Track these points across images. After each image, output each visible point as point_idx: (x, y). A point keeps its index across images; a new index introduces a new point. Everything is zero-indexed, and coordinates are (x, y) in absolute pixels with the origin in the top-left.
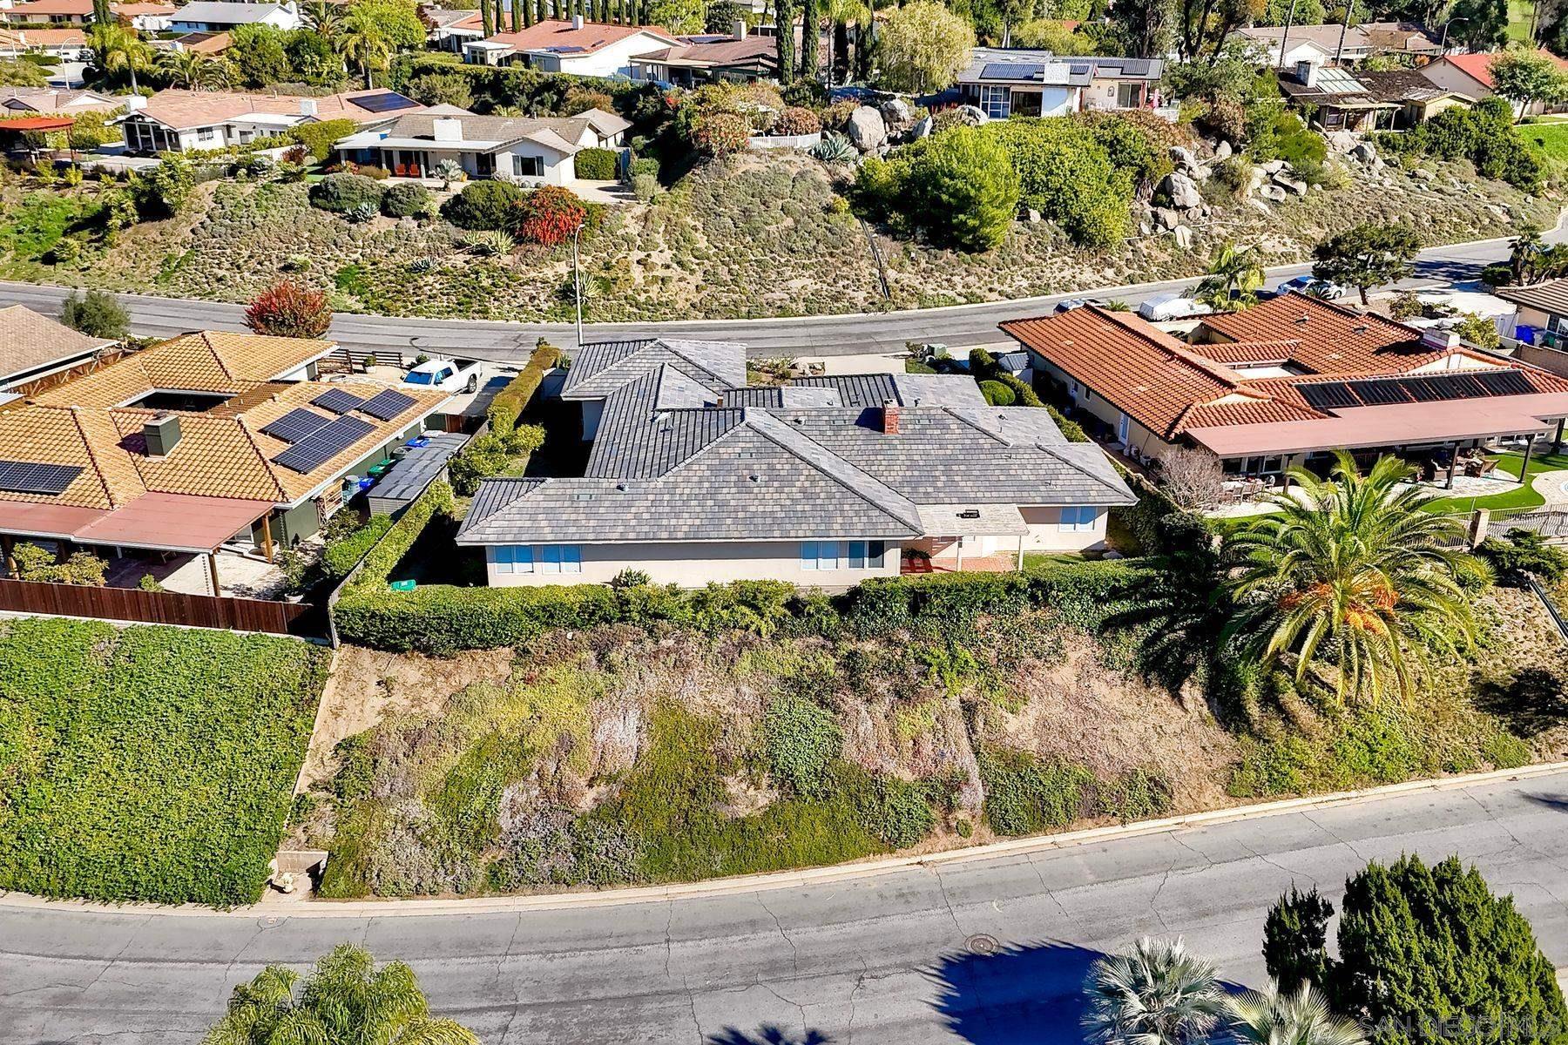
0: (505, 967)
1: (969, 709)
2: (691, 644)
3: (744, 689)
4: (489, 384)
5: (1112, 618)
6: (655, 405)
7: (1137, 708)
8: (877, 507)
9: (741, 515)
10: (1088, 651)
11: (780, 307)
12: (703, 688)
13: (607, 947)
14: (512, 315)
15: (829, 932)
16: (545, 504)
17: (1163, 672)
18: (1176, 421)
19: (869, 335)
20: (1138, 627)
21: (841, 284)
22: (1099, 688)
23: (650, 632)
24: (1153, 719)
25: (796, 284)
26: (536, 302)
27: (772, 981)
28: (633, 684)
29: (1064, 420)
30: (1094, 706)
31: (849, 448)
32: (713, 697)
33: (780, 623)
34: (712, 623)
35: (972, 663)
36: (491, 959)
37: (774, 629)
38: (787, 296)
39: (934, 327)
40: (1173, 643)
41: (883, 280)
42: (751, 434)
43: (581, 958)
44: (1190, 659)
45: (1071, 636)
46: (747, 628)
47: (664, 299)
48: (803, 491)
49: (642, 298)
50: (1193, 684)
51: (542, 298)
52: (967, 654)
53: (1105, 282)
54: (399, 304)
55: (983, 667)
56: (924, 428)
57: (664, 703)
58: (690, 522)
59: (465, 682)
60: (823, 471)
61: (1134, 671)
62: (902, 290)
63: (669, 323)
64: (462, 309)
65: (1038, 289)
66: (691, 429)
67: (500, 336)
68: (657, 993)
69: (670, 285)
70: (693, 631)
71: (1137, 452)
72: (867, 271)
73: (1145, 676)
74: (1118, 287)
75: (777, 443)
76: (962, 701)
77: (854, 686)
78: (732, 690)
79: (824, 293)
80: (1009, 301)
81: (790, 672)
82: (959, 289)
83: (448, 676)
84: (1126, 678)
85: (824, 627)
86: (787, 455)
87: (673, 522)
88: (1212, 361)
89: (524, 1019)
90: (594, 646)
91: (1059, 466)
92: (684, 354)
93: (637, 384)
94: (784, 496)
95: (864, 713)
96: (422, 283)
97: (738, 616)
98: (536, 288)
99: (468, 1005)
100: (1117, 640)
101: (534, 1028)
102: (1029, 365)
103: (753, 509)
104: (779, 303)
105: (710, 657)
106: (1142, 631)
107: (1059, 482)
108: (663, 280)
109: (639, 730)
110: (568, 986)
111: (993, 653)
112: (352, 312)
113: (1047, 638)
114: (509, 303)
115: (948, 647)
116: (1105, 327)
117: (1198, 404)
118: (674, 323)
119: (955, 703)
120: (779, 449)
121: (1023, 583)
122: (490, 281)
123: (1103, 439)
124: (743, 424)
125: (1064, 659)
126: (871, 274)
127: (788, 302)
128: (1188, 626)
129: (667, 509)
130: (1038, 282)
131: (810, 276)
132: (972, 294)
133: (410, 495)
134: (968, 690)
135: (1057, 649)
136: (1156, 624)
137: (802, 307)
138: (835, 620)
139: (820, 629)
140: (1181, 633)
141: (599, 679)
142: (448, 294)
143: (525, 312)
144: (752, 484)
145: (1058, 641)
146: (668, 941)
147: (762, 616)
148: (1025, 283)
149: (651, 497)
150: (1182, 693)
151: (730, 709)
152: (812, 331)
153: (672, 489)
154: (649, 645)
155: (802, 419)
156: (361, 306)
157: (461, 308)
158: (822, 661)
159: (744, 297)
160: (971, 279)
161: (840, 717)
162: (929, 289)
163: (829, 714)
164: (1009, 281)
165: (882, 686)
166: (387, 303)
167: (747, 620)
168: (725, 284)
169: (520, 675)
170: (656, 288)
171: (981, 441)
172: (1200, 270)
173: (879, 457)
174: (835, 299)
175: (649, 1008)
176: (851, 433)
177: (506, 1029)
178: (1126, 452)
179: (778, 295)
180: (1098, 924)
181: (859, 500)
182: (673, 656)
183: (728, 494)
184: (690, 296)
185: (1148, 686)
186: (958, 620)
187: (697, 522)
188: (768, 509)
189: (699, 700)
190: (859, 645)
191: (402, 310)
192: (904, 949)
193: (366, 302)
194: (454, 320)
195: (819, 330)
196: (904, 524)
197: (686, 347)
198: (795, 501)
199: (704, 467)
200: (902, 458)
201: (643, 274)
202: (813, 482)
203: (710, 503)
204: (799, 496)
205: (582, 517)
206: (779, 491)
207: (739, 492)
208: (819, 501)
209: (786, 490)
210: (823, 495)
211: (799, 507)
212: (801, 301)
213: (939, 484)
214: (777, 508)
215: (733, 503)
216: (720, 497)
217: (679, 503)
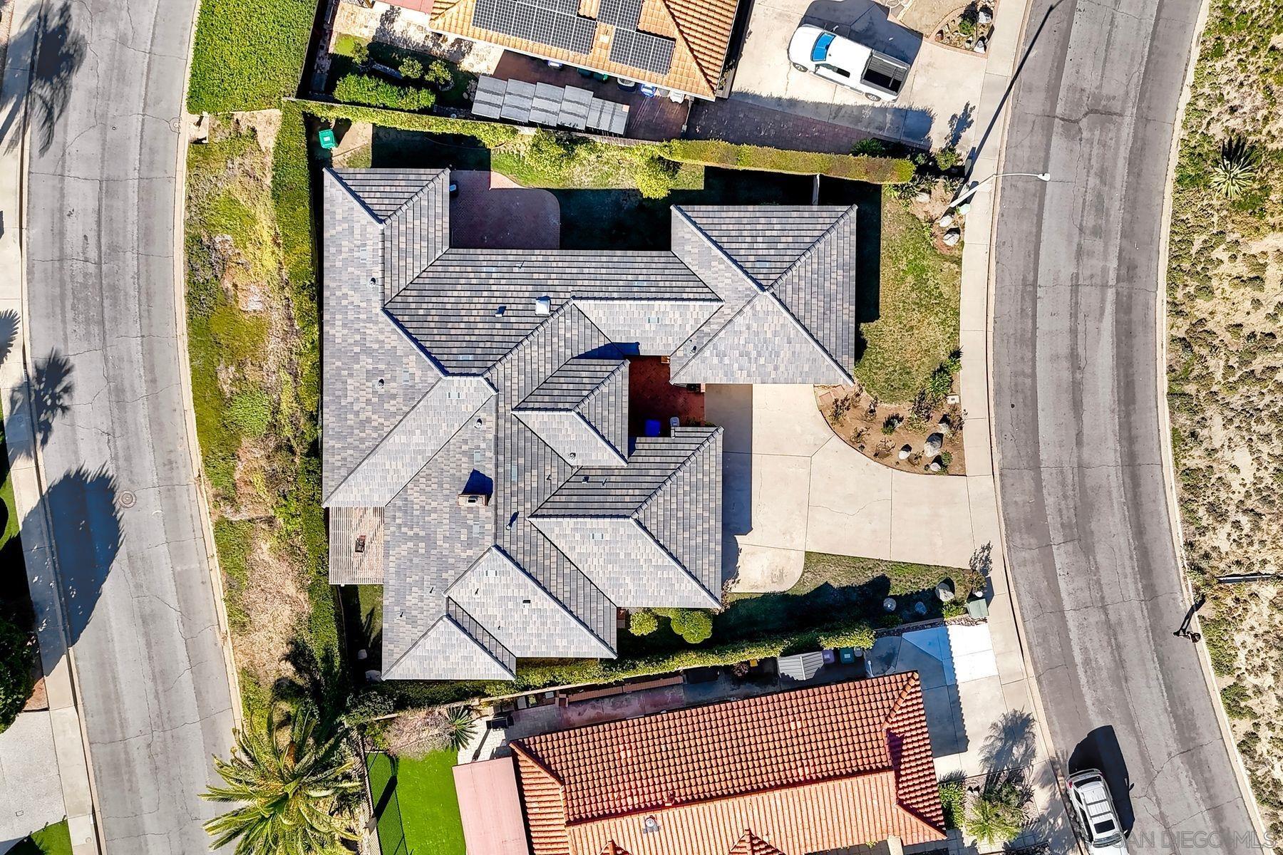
0: (129, 254)
1: (270, 521)
7: (280, 631)
9: (345, 373)
11: (1194, 435)
12: (275, 351)
13: (140, 305)
15: (143, 421)
17: (297, 655)
21: (1245, 520)
22: (287, 609)
24: (275, 639)
25: (1241, 458)
27: (109, 390)
32: (272, 357)
36: (136, 246)
38: (1217, 446)
41: (1256, 577)
42: (431, 381)
43: (133, 292)
44: (306, 677)
47: (1215, 283)
48: (369, 420)
49: (1220, 254)
50: (294, 673)
51: (1233, 123)
60: (387, 437)
61: (297, 636)
62: (1237, 601)
63: (1164, 293)
68: (104, 332)
69: (1245, 290)
72: (1270, 558)
73: (294, 643)
76: (273, 517)
78: (274, 368)
79: (1223, 495)
84: (293, 629)
86: (406, 410)
89: (91, 268)
91: (421, 628)
94: (363, 405)
99: (103, 241)
101: (85, 275)
103: (349, 381)
104: (1203, 433)
107: (403, 624)
108: (1257, 278)
109: (255, 311)
110: (114, 288)
119: (272, 512)
120: (413, 404)
126: (1264, 562)
127: (1204, 445)
129: (351, 318)
131: (1259, 479)
137: (1195, 463)
144: (376, 381)
146: (143, 336)
149: (363, 305)
150: (287, 663)
153: (371, 319)
159: (1216, 388)
162: (1243, 638)
168: (1244, 363)
171: (452, 573)
173: (435, 486)
174: (1212, 509)
175: (95, 329)
176: (464, 466)
177: (86, 260)
180: (140, 563)
181: (358, 461)
183: (367, 362)
184: (1220, 316)
185: (290, 642)
188: (349, 393)
189: (270, 348)
192: (128, 459)
198: (357, 414)
199: (393, 344)
200: (434, 504)
201: (1270, 251)
202: (375, 429)
203: (357, 349)
204: (362, 416)
205: (344, 255)
206: (368, 402)
207: (368, 371)
208: (356, 431)
209: (370, 408)
210: (363, 435)
211: (350, 416)
212: (1209, 464)
213: (404, 529)
214: (350, 399)
215: (356, 367)
216: (363, 357)
217: (356, 326)
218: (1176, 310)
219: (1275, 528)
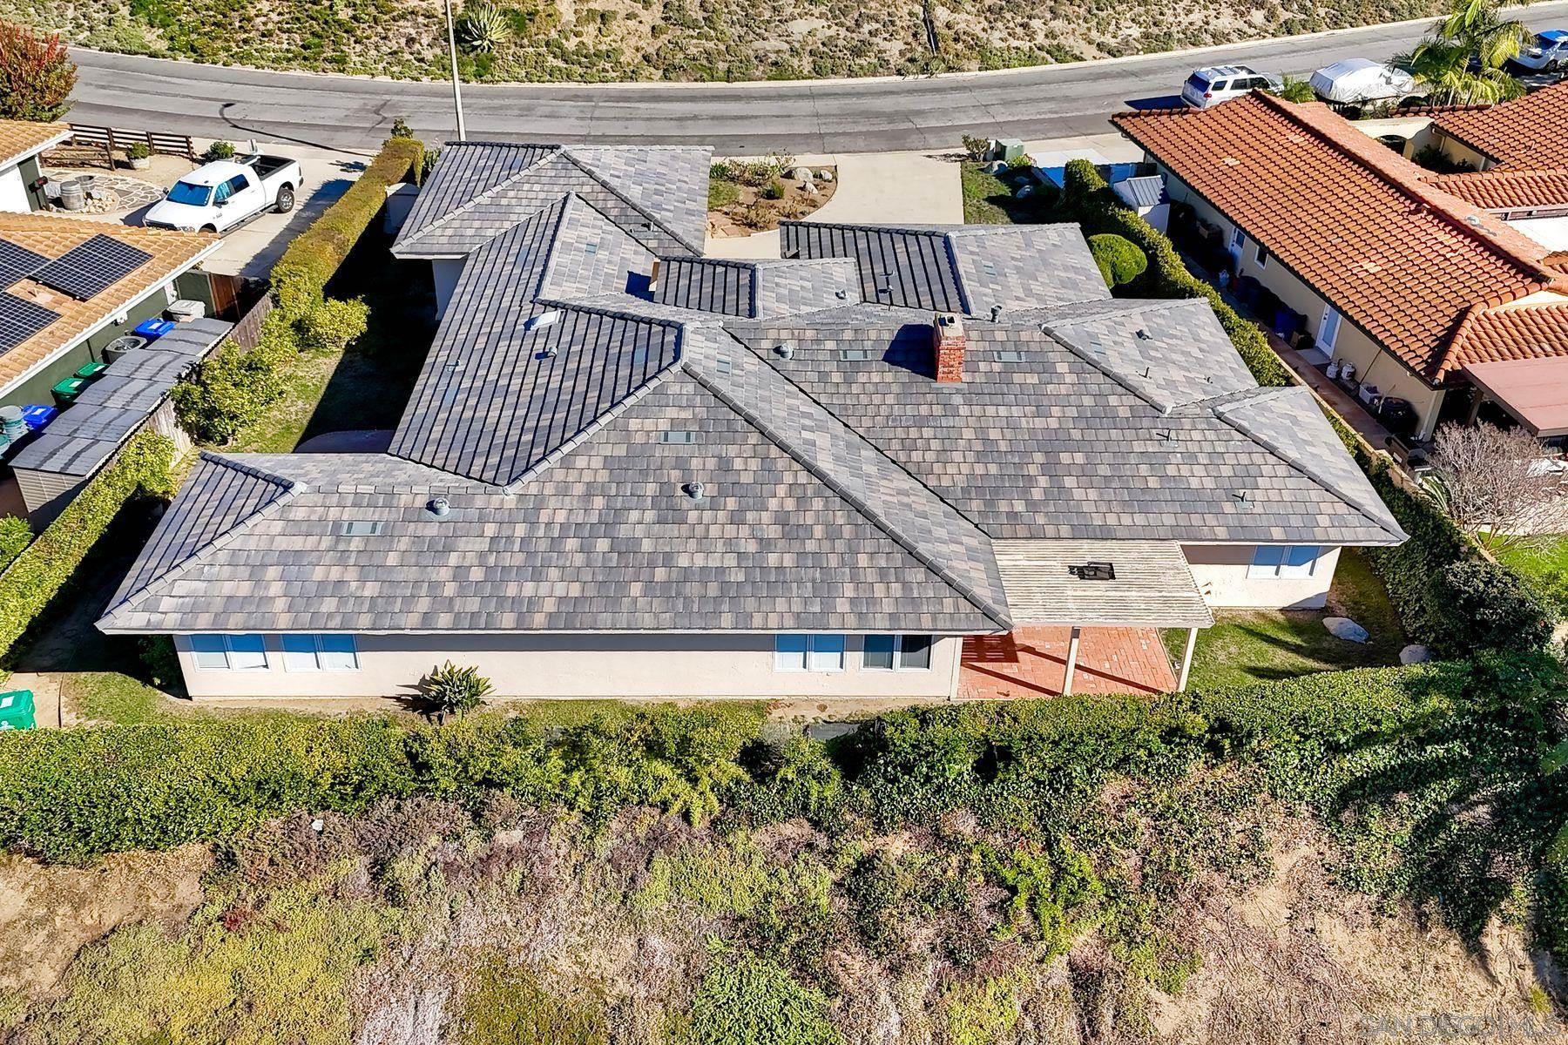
1: (1086, 981)
2: (554, 840)
3: (655, 941)
4: (318, 195)
5: (1360, 783)
6: (538, 290)
7: (1402, 976)
8: (921, 560)
9: (660, 574)
10: (1310, 851)
11: (775, 64)
12: (575, 939)
14: (380, 66)
16: (283, 543)
17: (1451, 900)
18: (1445, 342)
19: (907, 115)
20: (1402, 797)
21: (866, 28)
22: (1332, 932)
23: (477, 815)
24: (1433, 999)
25: (799, 27)
26: (417, 46)
28: (434, 935)
29: (1234, 317)
30: (1322, 974)
31: (871, 411)
32: (594, 956)
33: (729, 798)
34: (597, 797)
35: (1095, 884)
37: (717, 809)
38: (787, 46)
39: (1005, 103)
40: (1467, 834)
41: (929, 22)
42: (690, 388)
44: (1499, 867)
45: (1278, 819)
46: (665, 807)
47: (603, 47)
48: (782, 519)
49: (571, 44)
50: (1506, 920)
51: (425, 41)
52: (1084, 863)
53: (1252, 31)
54: (219, 44)
55: (1114, 892)
56: (1009, 369)
57: (496, 969)
58: (560, 590)
59: (110, 920)
60: (821, 476)
61: (1397, 894)
62: (956, 40)
63: (610, 85)
64: (307, 55)
65: (1155, 41)
66: (586, 363)
67: (355, 102)
69: (614, 25)
70: (562, 810)
71: (1352, 375)
72: (906, 10)
73: (1416, 907)
74: (1270, 40)
75: (736, 410)
76: (1072, 966)
77: (867, 936)
78: (628, 943)
79: (841, 43)
80: (1112, 60)
81: (745, 906)
82: (1040, 39)
83: (79, 903)
84: (1381, 910)
85: (813, 806)
86: (754, 438)
87: (529, 589)
88: (1470, 206)
90: (363, 845)
91: (1257, 459)
92: (606, 177)
93: (520, 232)
94: (745, 531)
95: (884, 998)
96: (253, 12)
97: (649, 784)
98: (416, 25)
100: (1363, 827)
102: (1165, 198)
103: (683, 561)
104: (773, 57)
105: (589, 871)
106: (1411, 808)
107: (1259, 495)
108: (603, 16)
109: (443, 1033)
111: (1134, 860)
112: (151, 55)
113: (1235, 825)
114: (377, 48)
115: (1049, 846)
116: (1292, 137)
117: (1479, 309)
118: (618, 85)
119: (1058, 970)
120: (740, 424)
121: (1198, 724)
122: (350, 12)
123: (1288, 340)
124: (676, 368)
125: (1265, 873)
126: (911, 14)
127: (786, 56)
128: (1499, 797)
129: (519, 559)
130: (1154, 30)
131: (822, 15)
132: (1059, 48)
133: (85, 468)
134: (1081, 940)
135: (1252, 849)
136: (1437, 793)
137: (806, 64)
138: (833, 790)
139: (805, 808)
140: (1482, 810)
141: (371, 920)
142: (289, 31)
143: (399, 63)
144: (686, 502)
145: (1254, 834)
147: (694, 781)
148: (1136, 32)
149: (490, 529)
150: (1486, 940)
151: (622, 986)
152: (821, 105)
153: (531, 510)
154: (474, 845)
155: (789, 348)
156: (162, 45)
157: (307, 53)
158: (806, 881)
159: (722, 47)
160: (1058, 25)
161: (838, 1002)
162: (996, 39)
163: (817, 996)
164: (1112, 28)
165: (920, 936)
166: (199, 42)
167: (665, 790)
168: (694, 25)
169: (215, 910)
170: (591, 29)
171: (1113, 400)
172: (1387, 14)
173: (927, 433)
174: (857, 52)
176: (876, 378)
178: (1331, 371)
179: (773, 44)
181: (885, 543)
182: (519, 869)
183: (638, 523)
184: (642, 43)
185: (1423, 928)
186: (1068, 788)
187: (575, 589)
188: (714, 562)
189: (565, 964)
190: (880, 840)
191: (223, 54)
193: (172, 39)
194: (297, 72)
195: (833, 105)
196: (973, 602)
197: (609, 161)
198: (765, 544)
199: (597, 463)
200: (968, 434)
201: (574, 7)
202: (802, 501)
203: (602, 545)
204: (773, 532)
205: (351, 575)
206: (736, 519)
207: (661, 521)
208: (811, 546)
209: (750, 516)
210: (818, 531)
211: (773, 559)
212: (807, 53)
213: (1037, 494)
214: (731, 560)
215: (647, 545)
216: (623, 531)
217: (543, 545)
218: (634, 76)
219: (872, 4)
